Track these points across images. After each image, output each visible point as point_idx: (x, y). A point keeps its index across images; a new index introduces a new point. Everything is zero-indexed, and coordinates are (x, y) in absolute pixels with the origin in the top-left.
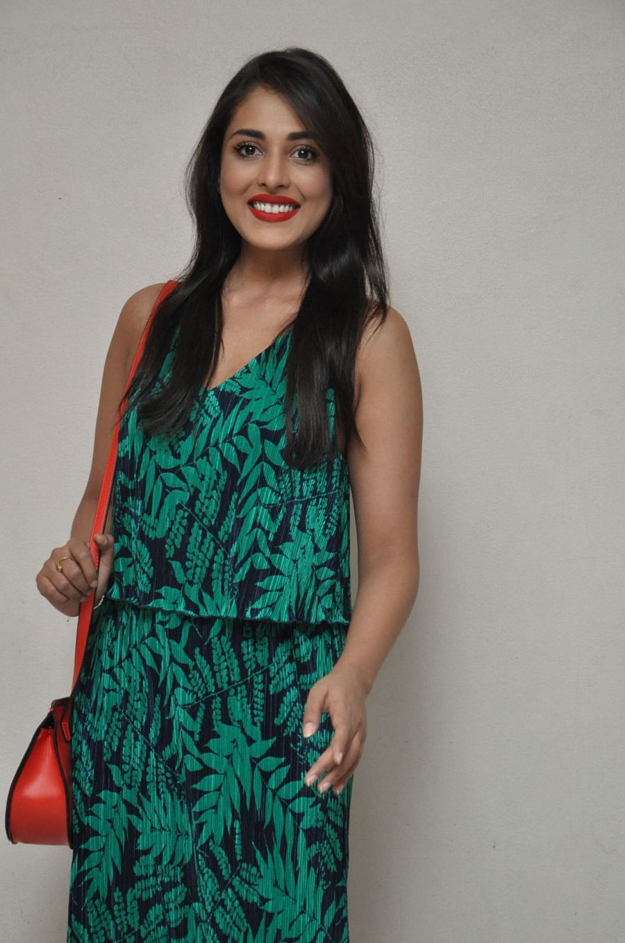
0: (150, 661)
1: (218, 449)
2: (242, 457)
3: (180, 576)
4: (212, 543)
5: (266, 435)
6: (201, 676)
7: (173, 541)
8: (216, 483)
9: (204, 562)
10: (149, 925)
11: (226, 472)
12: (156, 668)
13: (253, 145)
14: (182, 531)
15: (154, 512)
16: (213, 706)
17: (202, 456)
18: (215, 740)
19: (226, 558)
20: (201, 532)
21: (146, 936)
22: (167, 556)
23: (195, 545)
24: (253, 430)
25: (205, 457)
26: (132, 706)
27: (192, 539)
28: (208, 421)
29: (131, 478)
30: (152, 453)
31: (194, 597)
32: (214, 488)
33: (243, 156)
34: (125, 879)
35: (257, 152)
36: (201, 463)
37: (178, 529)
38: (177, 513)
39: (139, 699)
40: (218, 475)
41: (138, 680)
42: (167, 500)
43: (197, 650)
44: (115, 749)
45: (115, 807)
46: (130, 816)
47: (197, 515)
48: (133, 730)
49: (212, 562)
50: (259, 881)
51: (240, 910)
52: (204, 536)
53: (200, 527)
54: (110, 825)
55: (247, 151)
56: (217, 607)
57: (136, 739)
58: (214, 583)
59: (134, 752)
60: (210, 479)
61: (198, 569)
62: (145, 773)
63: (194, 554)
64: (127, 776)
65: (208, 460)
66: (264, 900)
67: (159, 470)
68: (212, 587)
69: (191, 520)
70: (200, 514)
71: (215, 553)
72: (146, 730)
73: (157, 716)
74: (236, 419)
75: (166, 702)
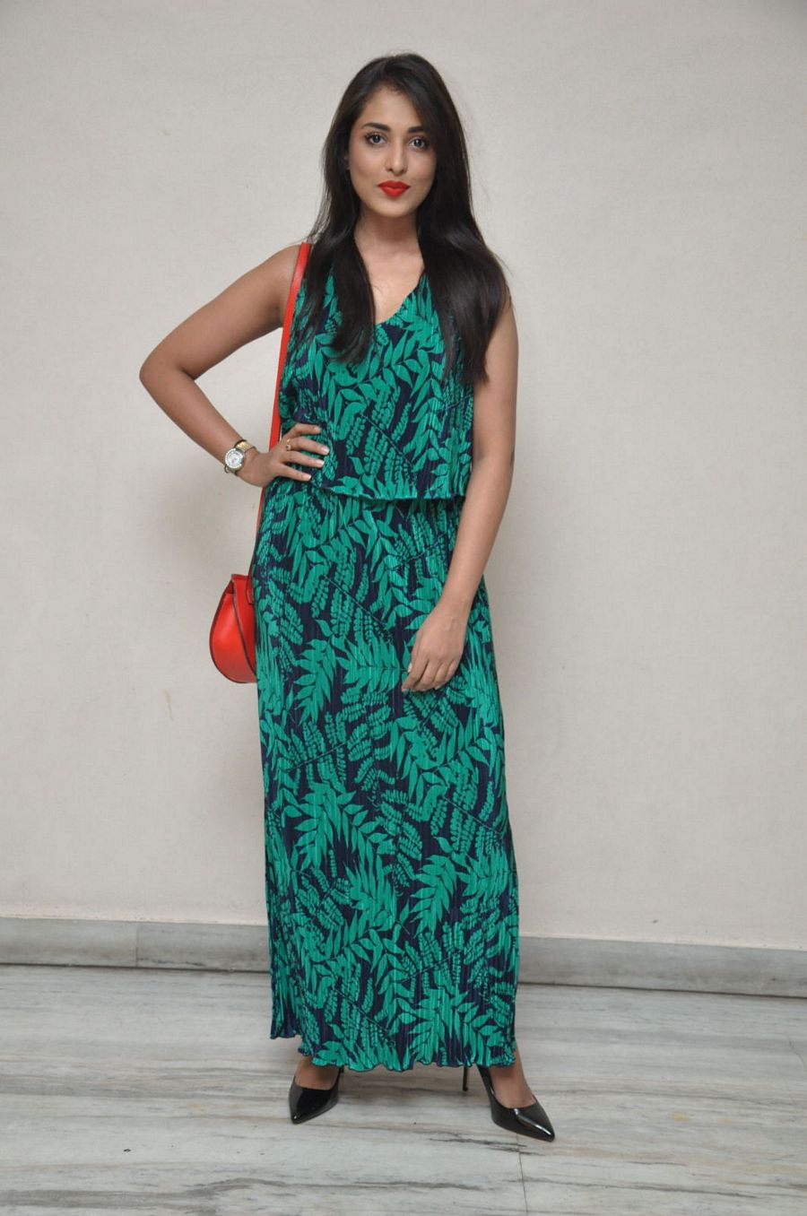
0: (358, 539)
1: (391, 369)
2: (414, 376)
3: (359, 469)
4: (386, 443)
5: (433, 358)
6: (404, 544)
7: (353, 442)
8: (390, 396)
9: (379, 457)
10: (354, 740)
11: (399, 388)
12: (363, 544)
13: (378, 136)
14: (360, 433)
15: (336, 419)
16: (416, 565)
17: (377, 375)
18: (420, 589)
19: (397, 454)
20: (377, 434)
21: (352, 749)
22: (348, 453)
23: (371, 445)
24: (422, 354)
25: (380, 377)
26: (340, 574)
27: (369, 440)
28: (379, 348)
29: (315, 393)
30: (332, 374)
31: (370, 485)
32: (389, 400)
33: (370, 143)
34: (333, 705)
35: (382, 141)
36: (377, 382)
37: (357, 433)
38: (355, 420)
39: (347, 568)
40: (392, 390)
41: (346, 553)
42: (346, 410)
43: (400, 526)
44: (323, 608)
45: (324, 651)
46: (338, 658)
47: (374, 422)
48: (341, 593)
49: (385, 457)
50: (464, 686)
51: (452, 712)
52: (380, 437)
53: (377, 431)
54: (319, 665)
55: (374, 139)
56: (388, 493)
57: (344, 598)
58: (387, 475)
59: (343, 610)
60: (385, 393)
61: (374, 463)
62: (352, 625)
63: (370, 451)
64: (335, 629)
65: (383, 378)
66: (469, 700)
67: (338, 388)
68: (384, 477)
69: (368, 426)
70: (377, 421)
71: (388, 451)
72: (353, 592)
73: (365, 579)
74: (405, 346)
75: (372, 570)
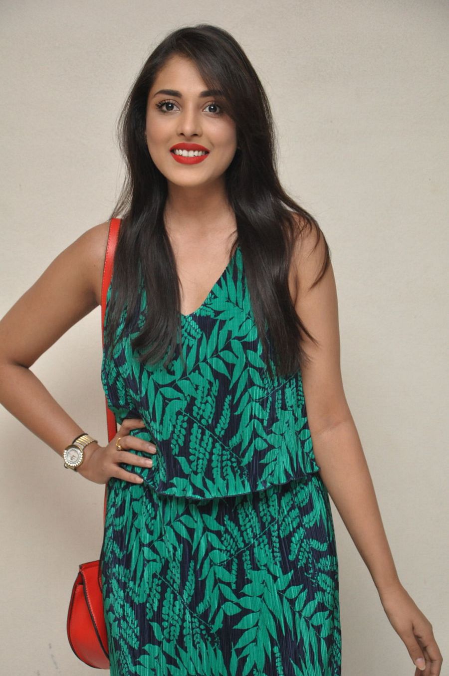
0: (184, 534)
1: (207, 363)
2: (230, 367)
3: (186, 469)
5: (249, 346)
6: (232, 537)
7: (177, 441)
8: (209, 390)
9: (204, 454)
11: (217, 381)
13: (172, 103)
15: (158, 420)
16: (244, 559)
17: (194, 371)
18: (249, 585)
19: (223, 449)
20: (200, 431)
22: (173, 453)
24: (236, 345)
25: (197, 371)
27: (193, 438)
28: (193, 343)
30: (150, 374)
31: (199, 484)
32: (209, 394)
33: (164, 112)
35: (175, 108)
36: (195, 377)
38: (177, 419)
39: (173, 568)
40: (211, 384)
42: (167, 409)
43: (226, 518)
44: (156, 609)
45: (157, 657)
47: (195, 418)
49: (211, 454)
52: (203, 433)
53: (199, 427)
55: (167, 107)
57: (175, 598)
58: (214, 471)
59: (173, 611)
60: (203, 387)
61: (200, 461)
62: (182, 628)
63: (195, 449)
64: (166, 632)
65: (200, 373)
67: (157, 387)
68: (212, 474)
69: (190, 423)
70: (198, 417)
73: (191, 577)
74: (218, 337)
75: (199, 566)
